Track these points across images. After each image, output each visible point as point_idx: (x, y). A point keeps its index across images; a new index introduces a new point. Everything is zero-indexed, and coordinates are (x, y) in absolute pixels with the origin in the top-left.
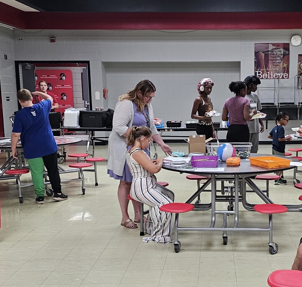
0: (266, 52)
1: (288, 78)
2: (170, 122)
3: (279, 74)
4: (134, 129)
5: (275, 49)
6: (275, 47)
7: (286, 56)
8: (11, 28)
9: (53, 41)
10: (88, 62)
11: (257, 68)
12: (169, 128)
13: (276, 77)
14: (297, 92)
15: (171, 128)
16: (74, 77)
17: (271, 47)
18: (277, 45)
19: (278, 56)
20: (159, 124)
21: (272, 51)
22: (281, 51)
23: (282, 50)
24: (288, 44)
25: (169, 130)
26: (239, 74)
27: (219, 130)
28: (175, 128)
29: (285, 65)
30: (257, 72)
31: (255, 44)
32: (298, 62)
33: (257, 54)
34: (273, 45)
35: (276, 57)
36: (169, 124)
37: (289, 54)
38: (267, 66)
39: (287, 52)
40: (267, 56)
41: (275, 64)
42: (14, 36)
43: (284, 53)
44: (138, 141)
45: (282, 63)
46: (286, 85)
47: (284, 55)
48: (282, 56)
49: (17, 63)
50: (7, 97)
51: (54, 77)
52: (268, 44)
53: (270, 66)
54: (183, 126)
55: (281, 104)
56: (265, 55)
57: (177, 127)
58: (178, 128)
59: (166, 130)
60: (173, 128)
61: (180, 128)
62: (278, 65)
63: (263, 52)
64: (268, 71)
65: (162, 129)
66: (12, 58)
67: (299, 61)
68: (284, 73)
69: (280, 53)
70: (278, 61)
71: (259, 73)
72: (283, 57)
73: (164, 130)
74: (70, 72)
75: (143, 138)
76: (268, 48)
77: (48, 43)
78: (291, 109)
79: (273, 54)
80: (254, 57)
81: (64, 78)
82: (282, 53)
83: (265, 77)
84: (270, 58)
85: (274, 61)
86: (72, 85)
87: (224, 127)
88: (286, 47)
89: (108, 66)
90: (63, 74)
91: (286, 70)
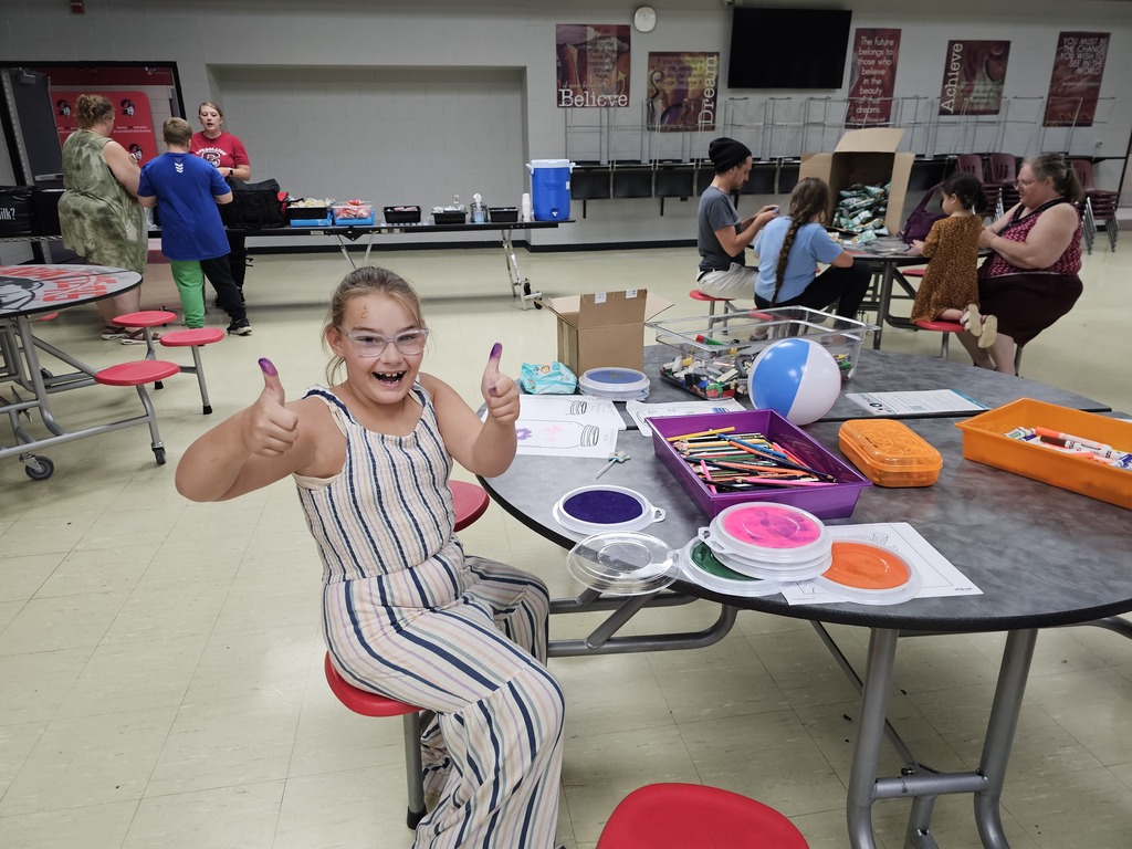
0: (581, 44)
1: (627, 106)
2: (392, 208)
3: (609, 97)
5: (600, 38)
6: (599, 35)
7: (623, 55)
9: (78, 10)
10: (175, 66)
11: (563, 83)
12: (390, 225)
13: (602, 103)
14: (647, 139)
15: (396, 225)
16: (153, 110)
17: (591, 34)
18: (605, 30)
19: (607, 56)
20: (365, 214)
21: (594, 42)
22: (612, 44)
23: (615, 40)
24: (628, 28)
25: (390, 230)
26: (518, 95)
27: (515, 228)
28: (408, 225)
29: (622, 76)
30: (563, 91)
31: (558, 26)
32: (649, 69)
33: (561, 49)
34: (597, 28)
35: (601, 57)
36: (393, 216)
37: (629, 50)
38: (583, 78)
39: (626, 46)
40: (582, 54)
41: (600, 73)
43: (619, 47)
45: (614, 72)
46: (622, 122)
47: (620, 52)
48: (615, 56)
52: (586, 26)
53: (590, 77)
54: (427, 220)
55: (618, 162)
56: (579, 52)
57: (410, 222)
58: (414, 224)
59: (383, 231)
60: (402, 225)
61: (419, 224)
62: (606, 76)
63: (575, 46)
64: (585, 89)
65: (374, 229)
67: (651, 66)
68: (619, 94)
69: (610, 48)
70: (606, 67)
71: (567, 94)
72: (618, 58)
73: (379, 230)
74: (142, 96)
76: (586, 36)
77: (68, 17)
78: (633, 173)
79: (597, 51)
80: (555, 58)
81: (131, 110)
82: (616, 49)
83: (579, 103)
84: (590, 60)
85: (598, 67)
87: (527, 220)
88: (624, 34)
89: (227, 77)
90: (126, 100)
91: (624, 87)
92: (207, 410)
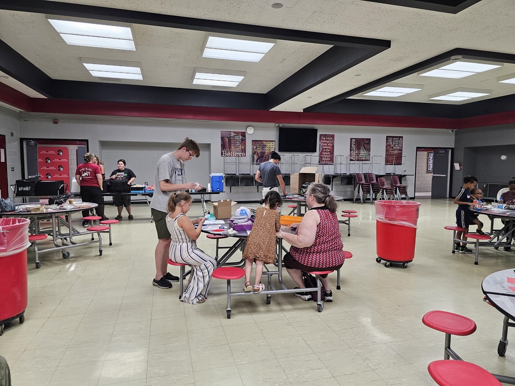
0: (229, 137)
1: (245, 156)
3: (239, 154)
4: (173, 195)
5: (236, 135)
7: (243, 141)
8: (18, 110)
9: (56, 123)
10: (87, 141)
11: (223, 149)
13: (236, 155)
14: (252, 167)
16: (69, 153)
17: (233, 134)
18: (237, 133)
19: (238, 141)
21: (234, 137)
22: (239, 138)
23: (241, 136)
24: (245, 133)
26: (208, 152)
27: (205, 194)
29: (243, 147)
30: (223, 151)
31: (221, 131)
33: (222, 138)
34: (234, 132)
35: (236, 141)
37: (245, 139)
38: (230, 148)
40: (230, 140)
41: (236, 146)
42: (19, 116)
43: (242, 138)
44: (179, 206)
45: (241, 146)
46: (243, 161)
47: (242, 140)
49: (22, 140)
50: (12, 168)
51: (52, 152)
52: (231, 132)
53: (232, 147)
55: (242, 174)
56: (229, 139)
62: (238, 147)
63: (227, 138)
64: (231, 151)
66: (18, 136)
68: (242, 153)
70: (238, 144)
71: (225, 152)
74: (67, 149)
75: (183, 202)
76: (231, 135)
77: (52, 124)
78: (247, 178)
79: (234, 139)
80: (220, 141)
81: (61, 153)
83: (229, 155)
84: (232, 142)
85: (235, 144)
86: (68, 159)
87: (209, 191)
88: (244, 134)
89: (104, 144)
90: (60, 150)
91: (244, 151)
92: (111, 244)
